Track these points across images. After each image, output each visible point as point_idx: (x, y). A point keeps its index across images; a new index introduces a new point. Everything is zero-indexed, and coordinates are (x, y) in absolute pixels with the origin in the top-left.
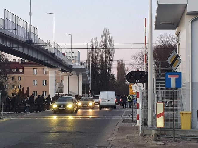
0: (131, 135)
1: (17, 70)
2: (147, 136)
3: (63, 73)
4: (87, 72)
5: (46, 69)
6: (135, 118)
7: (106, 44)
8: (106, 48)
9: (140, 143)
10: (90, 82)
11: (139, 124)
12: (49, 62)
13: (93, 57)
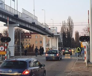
0: (82, 66)
1: (28, 36)
2: (90, 67)
3: (49, 38)
4: (61, 37)
5: (41, 36)
6: (84, 58)
7: (69, 23)
8: (69, 25)
9: (87, 70)
10: (62, 42)
11: (86, 61)
12: (43, 33)
13: (63, 30)
